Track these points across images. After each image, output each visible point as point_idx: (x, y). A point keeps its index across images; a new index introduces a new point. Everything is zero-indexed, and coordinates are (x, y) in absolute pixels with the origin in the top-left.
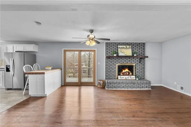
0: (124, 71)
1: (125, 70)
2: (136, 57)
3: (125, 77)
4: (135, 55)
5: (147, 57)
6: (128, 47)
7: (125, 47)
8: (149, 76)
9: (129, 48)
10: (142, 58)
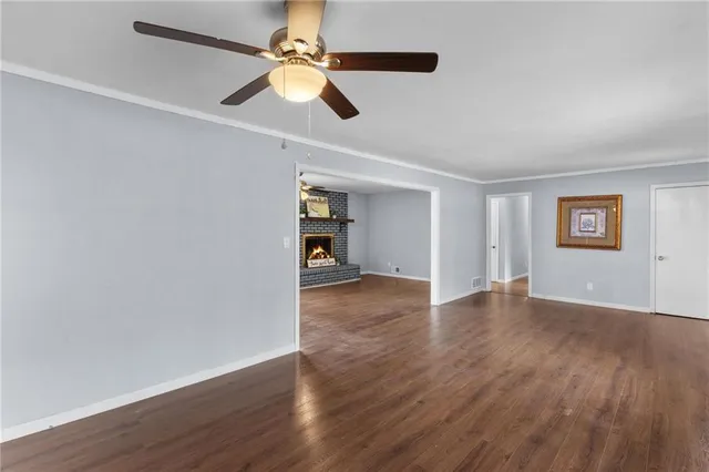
0: (315, 252)
1: (317, 248)
2: (335, 220)
3: (318, 262)
4: (335, 217)
5: (353, 221)
6: (323, 199)
7: (317, 198)
8: (354, 256)
9: (324, 202)
10: (343, 222)
